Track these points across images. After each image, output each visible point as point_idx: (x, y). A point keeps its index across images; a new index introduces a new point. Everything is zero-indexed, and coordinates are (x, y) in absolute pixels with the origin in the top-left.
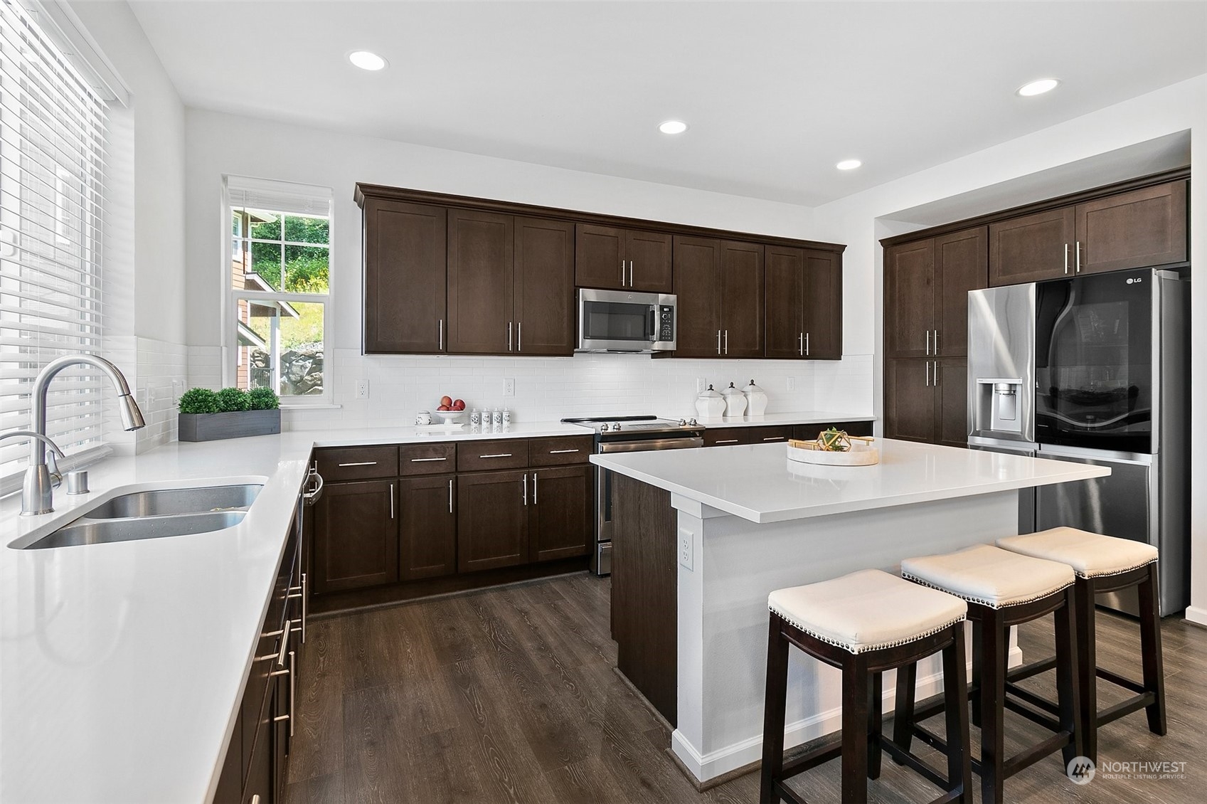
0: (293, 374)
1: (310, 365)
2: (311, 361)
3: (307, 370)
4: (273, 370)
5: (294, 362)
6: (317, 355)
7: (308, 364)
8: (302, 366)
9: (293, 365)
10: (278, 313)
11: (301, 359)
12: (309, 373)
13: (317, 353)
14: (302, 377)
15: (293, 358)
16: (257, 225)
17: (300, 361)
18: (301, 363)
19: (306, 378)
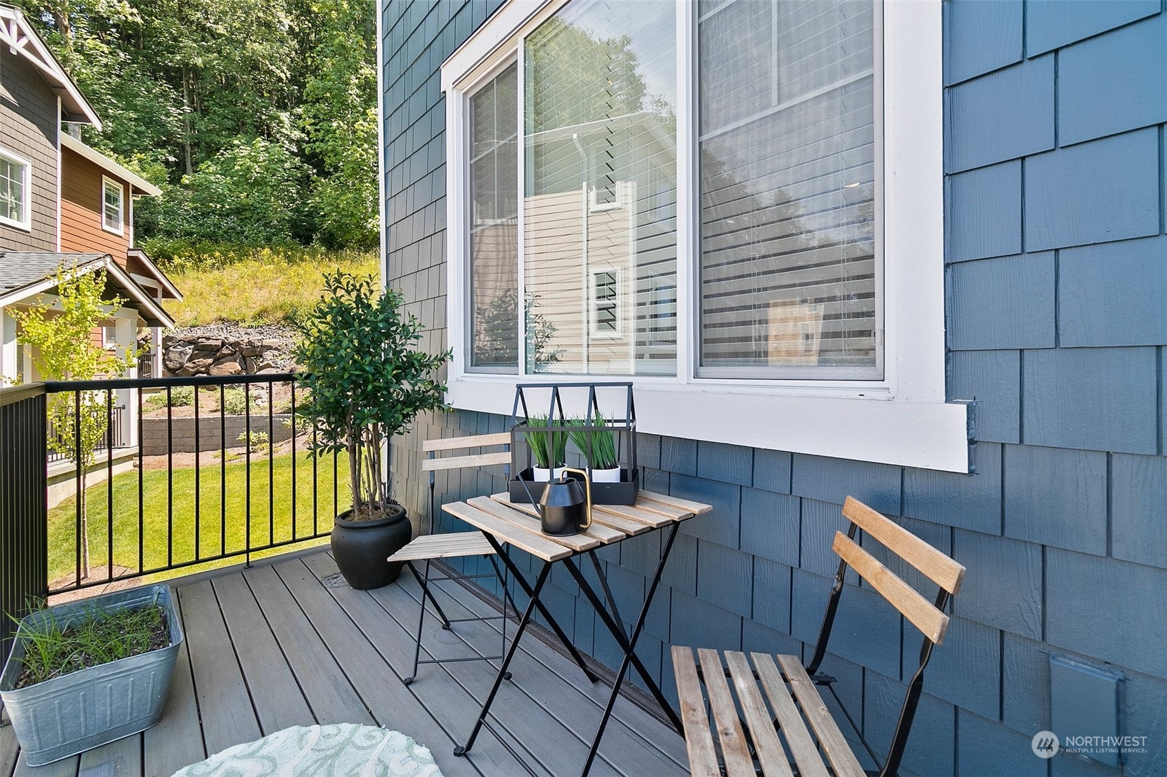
0: (171, 361)
1: (191, 351)
2: (192, 347)
3: (188, 356)
4: (154, 355)
5: (171, 348)
6: (200, 340)
7: (189, 350)
8: (181, 352)
9: (170, 351)
10: (160, 294)
11: (179, 345)
12: (190, 360)
13: (199, 338)
14: (182, 365)
15: (170, 344)
16: (138, 197)
17: (178, 347)
18: (180, 349)
19: (187, 365)
